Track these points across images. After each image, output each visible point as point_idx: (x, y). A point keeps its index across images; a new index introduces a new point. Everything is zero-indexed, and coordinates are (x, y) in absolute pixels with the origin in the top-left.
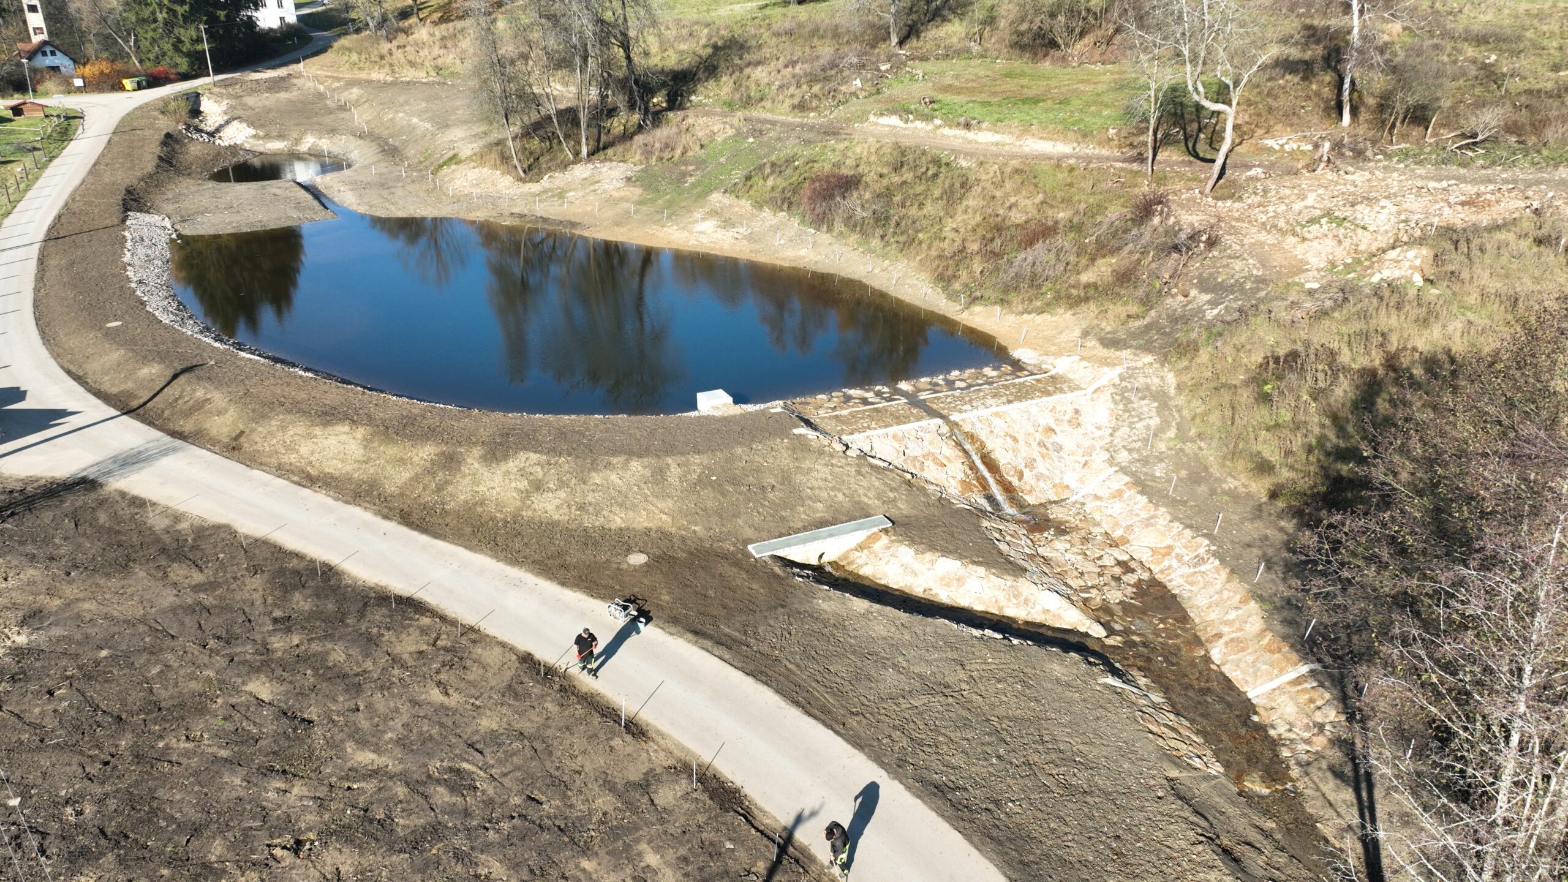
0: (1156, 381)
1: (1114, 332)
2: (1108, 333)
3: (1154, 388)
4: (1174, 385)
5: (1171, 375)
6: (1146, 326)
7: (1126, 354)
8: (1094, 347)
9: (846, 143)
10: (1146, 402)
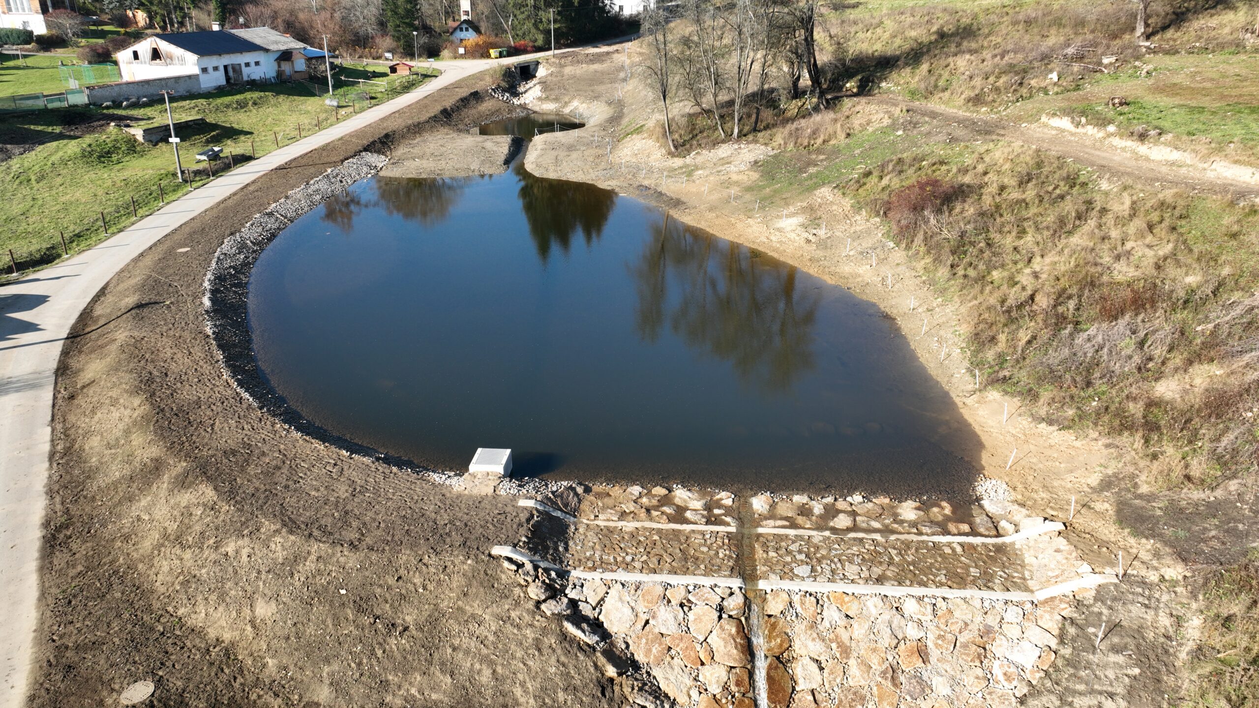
0: (1165, 621)
1: (1150, 498)
2: (1140, 497)
3: (1150, 635)
4: (1191, 645)
5: (1196, 622)
6: (1209, 505)
7: (1145, 547)
8: (1101, 515)
9: (991, 145)
10: (1120, 659)
